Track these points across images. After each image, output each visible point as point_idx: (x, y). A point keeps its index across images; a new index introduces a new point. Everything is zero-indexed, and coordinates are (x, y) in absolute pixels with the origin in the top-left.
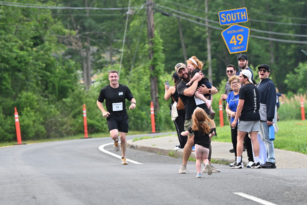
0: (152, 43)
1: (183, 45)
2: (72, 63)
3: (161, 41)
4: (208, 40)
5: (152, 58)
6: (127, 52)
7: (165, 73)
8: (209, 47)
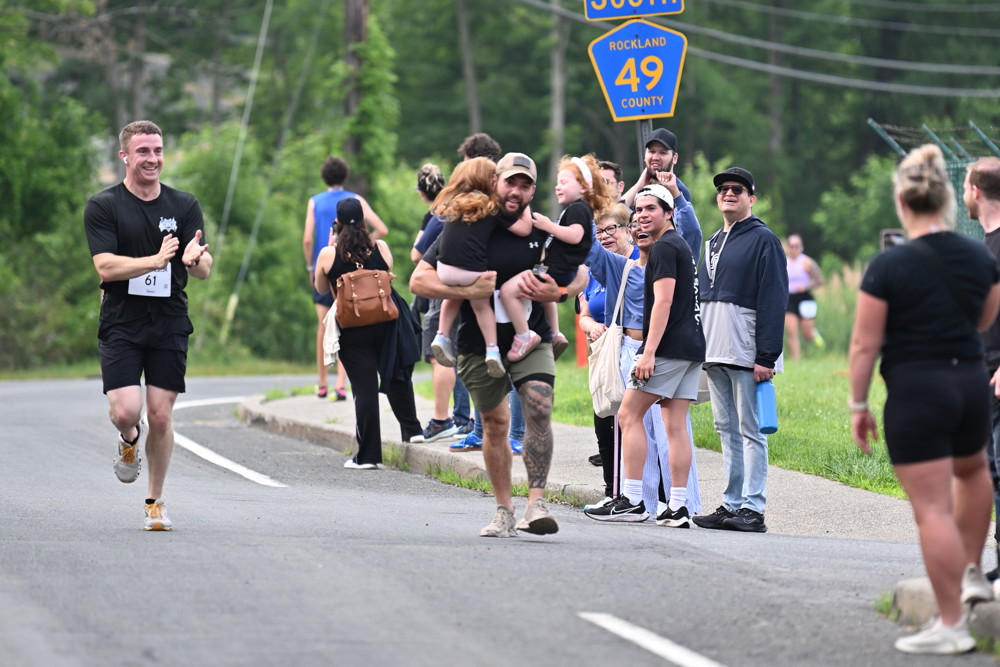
0: (358, 58)
1: (469, 71)
2: (77, 110)
3: (390, 53)
4: (557, 59)
5: (356, 110)
6: (272, 82)
7: (396, 166)
8: (557, 81)
